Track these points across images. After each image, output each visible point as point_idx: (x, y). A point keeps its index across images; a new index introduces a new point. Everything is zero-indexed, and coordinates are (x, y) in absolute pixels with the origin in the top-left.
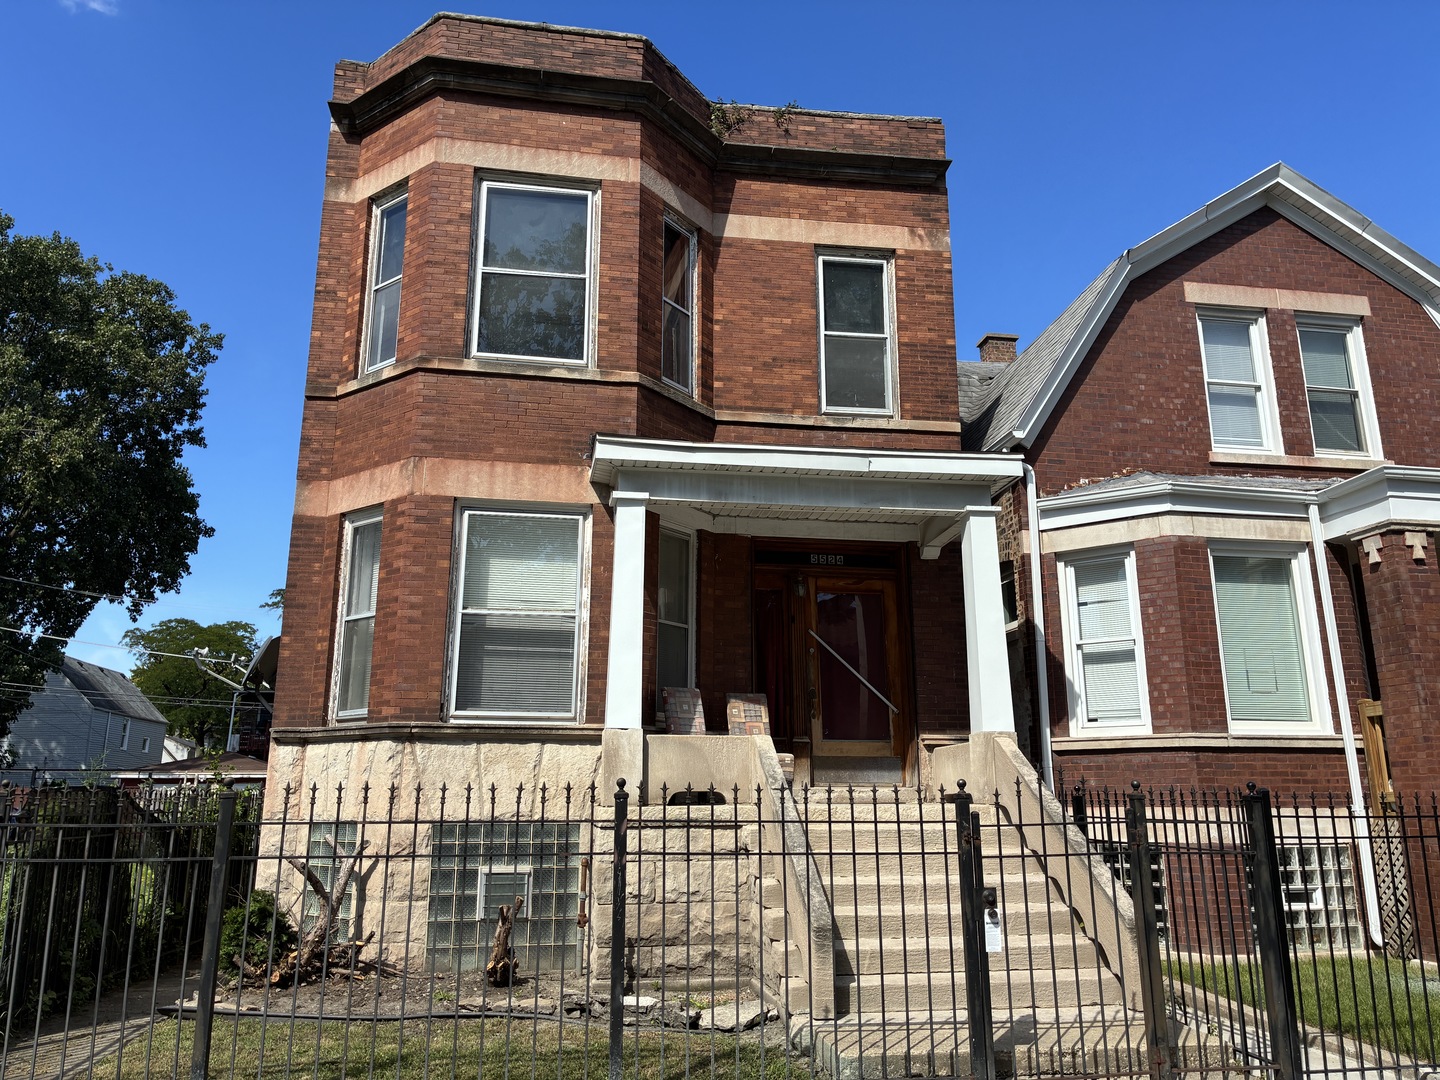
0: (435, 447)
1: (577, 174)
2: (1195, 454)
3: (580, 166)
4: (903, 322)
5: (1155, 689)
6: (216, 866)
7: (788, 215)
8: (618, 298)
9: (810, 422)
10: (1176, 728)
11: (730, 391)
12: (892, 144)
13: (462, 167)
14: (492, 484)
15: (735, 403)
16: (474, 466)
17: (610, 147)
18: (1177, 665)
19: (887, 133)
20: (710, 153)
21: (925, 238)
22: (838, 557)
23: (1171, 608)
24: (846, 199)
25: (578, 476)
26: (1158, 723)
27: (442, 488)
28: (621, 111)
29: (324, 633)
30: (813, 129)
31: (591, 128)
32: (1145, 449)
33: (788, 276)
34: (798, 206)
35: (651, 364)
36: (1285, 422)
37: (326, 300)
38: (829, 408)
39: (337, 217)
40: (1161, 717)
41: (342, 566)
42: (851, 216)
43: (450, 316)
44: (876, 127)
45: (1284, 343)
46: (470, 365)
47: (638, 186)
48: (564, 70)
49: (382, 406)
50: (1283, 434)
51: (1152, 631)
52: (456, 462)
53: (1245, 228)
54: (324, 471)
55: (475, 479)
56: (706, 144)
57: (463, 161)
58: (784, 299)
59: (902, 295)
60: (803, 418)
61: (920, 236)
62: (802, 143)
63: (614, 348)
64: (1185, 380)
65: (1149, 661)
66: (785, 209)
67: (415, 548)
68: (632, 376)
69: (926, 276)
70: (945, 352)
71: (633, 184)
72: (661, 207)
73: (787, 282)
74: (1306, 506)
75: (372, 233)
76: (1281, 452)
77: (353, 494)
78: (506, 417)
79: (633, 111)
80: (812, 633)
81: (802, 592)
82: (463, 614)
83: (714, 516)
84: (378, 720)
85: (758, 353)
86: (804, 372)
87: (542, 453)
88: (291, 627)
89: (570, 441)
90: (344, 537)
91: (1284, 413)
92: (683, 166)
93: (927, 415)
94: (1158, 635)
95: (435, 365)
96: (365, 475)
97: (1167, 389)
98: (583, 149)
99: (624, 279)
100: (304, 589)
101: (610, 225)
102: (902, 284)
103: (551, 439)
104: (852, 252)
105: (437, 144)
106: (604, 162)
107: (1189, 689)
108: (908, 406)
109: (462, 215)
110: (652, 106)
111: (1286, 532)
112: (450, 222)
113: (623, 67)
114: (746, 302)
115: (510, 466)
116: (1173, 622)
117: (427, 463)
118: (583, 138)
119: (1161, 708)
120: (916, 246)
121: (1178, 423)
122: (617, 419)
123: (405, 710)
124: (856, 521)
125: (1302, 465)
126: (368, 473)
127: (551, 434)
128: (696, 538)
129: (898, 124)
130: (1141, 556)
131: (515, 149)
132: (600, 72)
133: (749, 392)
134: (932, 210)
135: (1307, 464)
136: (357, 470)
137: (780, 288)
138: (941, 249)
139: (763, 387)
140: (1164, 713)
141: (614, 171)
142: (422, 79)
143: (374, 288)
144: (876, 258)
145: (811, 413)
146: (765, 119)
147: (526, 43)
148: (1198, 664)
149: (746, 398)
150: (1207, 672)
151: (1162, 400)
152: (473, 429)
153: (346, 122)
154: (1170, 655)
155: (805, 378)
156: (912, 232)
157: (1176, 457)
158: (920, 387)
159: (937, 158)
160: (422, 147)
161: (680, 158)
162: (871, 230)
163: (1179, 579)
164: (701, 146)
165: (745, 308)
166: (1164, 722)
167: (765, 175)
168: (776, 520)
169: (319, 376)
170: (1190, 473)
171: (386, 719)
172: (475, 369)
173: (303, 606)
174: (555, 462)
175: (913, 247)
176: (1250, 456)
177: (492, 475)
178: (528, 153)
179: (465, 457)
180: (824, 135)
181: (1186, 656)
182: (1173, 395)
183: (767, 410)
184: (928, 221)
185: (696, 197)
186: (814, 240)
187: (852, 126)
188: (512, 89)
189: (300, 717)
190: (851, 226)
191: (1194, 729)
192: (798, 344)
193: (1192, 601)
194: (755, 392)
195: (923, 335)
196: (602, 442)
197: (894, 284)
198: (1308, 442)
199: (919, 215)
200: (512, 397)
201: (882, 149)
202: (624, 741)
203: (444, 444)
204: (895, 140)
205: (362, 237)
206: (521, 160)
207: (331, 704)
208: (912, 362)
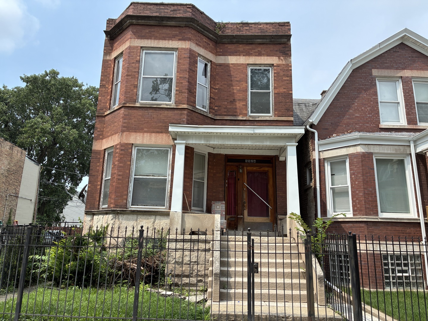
0: (127, 129)
1: (171, 47)
2: (374, 125)
3: (172, 44)
4: (276, 86)
5: (354, 202)
6: (25, 247)
7: (240, 55)
8: (182, 83)
9: (244, 119)
10: (360, 214)
11: (220, 110)
12: (273, 31)
13: (137, 47)
14: (143, 139)
15: (221, 113)
16: (138, 134)
17: (181, 38)
18: (361, 194)
19: (272, 28)
20: (215, 38)
21: (283, 60)
22: (254, 160)
23: (360, 175)
24: (258, 49)
25: (168, 137)
26: (354, 213)
27: (129, 141)
28: (184, 27)
29: (99, 183)
30: (248, 28)
31: (175, 32)
32: (356, 124)
33: (239, 74)
34: (243, 52)
35: (192, 102)
36: (408, 114)
37: (103, 88)
38: (251, 114)
39: (106, 64)
40: (356, 211)
41: (104, 164)
42: (260, 54)
43: (132, 90)
44: (268, 26)
45: (408, 88)
46: (137, 105)
47: (189, 49)
48: (168, 16)
49: (115, 118)
50: (407, 118)
51: (353, 183)
52: (133, 133)
53: (395, 50)
54: (101, 137)
55: (138, 138)
56: (213, 35)
57: (138, 45)
58: (237, 81)
59: (275, 78)
60: (242, 118)
61: (282, 59)
62: (245, 33)
63: (180, 98)
64: (371, 101)
65: (352, 193)
66: (239, 54)
67: (121, 158)
68: (185, 106)
69: (283, 72)
70: (289, 95)
71: (187, 48)
72: (197, 55)
73: (239, 76)
74: (410, 141)
75: (115, 68)
76: (406, 124)
77: (107, 143)
78: (148, 120)
79: (188, 27)
80: (245, 184)
81: (241, 171)
82: (134, 178)
83: (214, 148)
84: (110, 208)
85: (229, 98)
86: (243, 103)
87: (158, 130)
88: (91, 182)
89: (166, 126)
90: (105, 156)
91: (407, 111)
92: (205, 42)
93: (282, 115)
94: (355, 184)
95: (128, 105)
96: (110, 138)
97: (365, 104)
98: (173, 39)
99: (184, 77)
100: (94, 171)
101: (180, 61)
102: (275, 75)
103: (161, 126)
104: (260, 65)
105: (130, 40)
106: (179, 42)
107: (365, 202)
108: (276, 113)
109: (137, 61)
110: (194, 24)
111: (402, 150)
112: (133, 63)
113: (186, 13)
114: (226, 83)
115: (149, 134)
116: (360, 180)
117: (125, 133)
118: (173, 36)
119: (356, 208)
120: (281, 62)
121: (368, 116)
122: (180, 119)
123: (116, 205)
124: (258, 149)
125: (413, 128)
126: (111, 137)
127: (161, 124)
128: (207, 155)
129: (275, 25)
130: (351, 159)
131: (153, 41)
132: (179, 15)
133: (226, 110)
134: (286, 51)
135: (415, 128)
136: (108, 137)
137: (236, 78)
138: (288, 63)
139: (230, 108)
140: (357, 210)
141: (182, 45)
142: (127, 22)
143: (115, 84)
144: (268, 67)
145: (245, 116)
146: (233, 26)
147: (157, 9)
148: (368, 194)
149: (225, 112)
150: (371, 197)
151: (363, 108)
152: (138, 124)
153: (109, 36)
154: (359, 191)
155: (243, 105)
156: (279, 58)
157: (367, 126)
158: (280, 107)
159: (288, 34)
160: (127, 42)
161: (204, 40)
162: (266, 58)
163: (362, 165)
164: (211, 36)
165: (225, 84)
166: (357, 213)
167: (232, 43)
168: (233, 149)
169: (100, 110)
170: (373, 131)
171: (111, 208)
172: (139, 106)
173: (94, 176)
174: (162, 132)
175: (279, 63)
176: (394, 126)
177: (143, 137)
178: (156, 41)
179: (136, 132)
180: (252, 30)
181: (364, 191)
182: (367, 106)
183: (231, 115)
184: (284, 54)
185: (210, 51)
186: (247, 62)
187: (261, 26)
188: (152, 22)
189: (93, 207)
190: (259, 57)
191: (366, 215)
192: (241, 95)
193: (367, 173)
194: (228, 110)
195: (282, 90)
196: (171, 126)
197: (273, 75)
198: (416, 120)
199: (281, 53)
200: (150, 114)
201: (270, 33)
202: (176, 215)
203: (130, 128)
204: (274, 30)
205: (112, 69)
206: (154, 43)
207: (100, 204)
208: (278, 99)
